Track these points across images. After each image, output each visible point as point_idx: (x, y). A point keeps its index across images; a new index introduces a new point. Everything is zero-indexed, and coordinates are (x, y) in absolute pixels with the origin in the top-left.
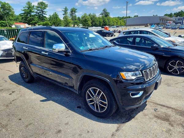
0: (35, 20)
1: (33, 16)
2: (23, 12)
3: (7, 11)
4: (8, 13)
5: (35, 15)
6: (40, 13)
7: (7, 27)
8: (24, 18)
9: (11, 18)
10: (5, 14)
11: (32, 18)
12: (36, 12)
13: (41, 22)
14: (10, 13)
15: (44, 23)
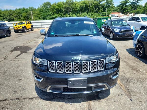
0: (128, 9)
1: (127, 6)
2: (121, 3)
3: (109, 4)
4: (109, 6)
5: (129, 5)
6: (135, 2)
7: (105, 16)
8: (120, 8)
9: (110, 9)
10: (107, 7)
11: (126, 8)
12: (131, 2)
13: (133, 11)
14: (111, 6)
15: (136, 11)
